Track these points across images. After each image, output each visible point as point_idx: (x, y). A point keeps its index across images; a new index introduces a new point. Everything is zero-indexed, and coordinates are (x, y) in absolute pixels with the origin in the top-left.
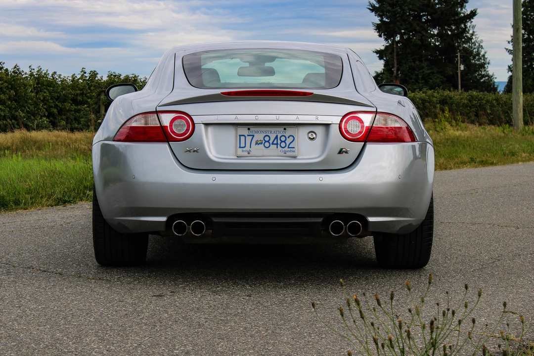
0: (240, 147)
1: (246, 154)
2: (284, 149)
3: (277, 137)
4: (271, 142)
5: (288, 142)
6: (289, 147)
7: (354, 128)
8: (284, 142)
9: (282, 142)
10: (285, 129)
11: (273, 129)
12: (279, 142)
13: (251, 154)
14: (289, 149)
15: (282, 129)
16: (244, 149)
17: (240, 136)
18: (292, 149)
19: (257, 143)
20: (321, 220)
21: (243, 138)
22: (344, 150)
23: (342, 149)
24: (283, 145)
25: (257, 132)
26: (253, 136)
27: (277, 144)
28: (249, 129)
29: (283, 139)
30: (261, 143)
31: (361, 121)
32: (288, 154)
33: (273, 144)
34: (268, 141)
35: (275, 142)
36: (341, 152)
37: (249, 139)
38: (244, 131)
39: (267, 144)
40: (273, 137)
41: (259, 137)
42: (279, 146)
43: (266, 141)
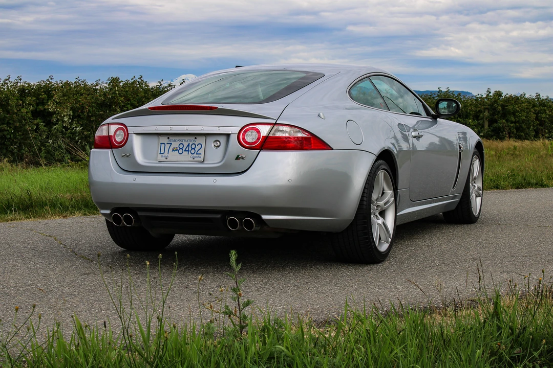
0: (160, 153)
1: (164, 159)
2: (193, 155)
3: (189, 145)
4: (184, 149)
5: (196, 150)
6: (197, 154)
7: (251, 137)
8: (194, 149)
9: (192, 149)
10: (196, 138)
11: (187, 138)
12: (190, 149)
13: (168, 159)
14: (197, 155)
15: (193, 138)
16: (163, 155)
17: (161, 144)
18: (199, 155)
19: (173, 150)
20: (219, 216)
21: (163, 145)
22: (240, 156)
23: (238, 156)
24: (193, 151)
25: (174, 141)
26: (171, 144)
27: (188, 151)
28: (168, 138)
29: (193, 146)
30: (177, 150)
31: (258, 132)
32: (195, 159)
33: (185, 151)
34: (182, 149)
35: (187, 149)
36: (238, 158)
37: (168, 146)
38: (164, 140)
39: (181, 151)
40: (186, 144)
41: (175, 145)
42: (189, 152)
43: (180, 149)
